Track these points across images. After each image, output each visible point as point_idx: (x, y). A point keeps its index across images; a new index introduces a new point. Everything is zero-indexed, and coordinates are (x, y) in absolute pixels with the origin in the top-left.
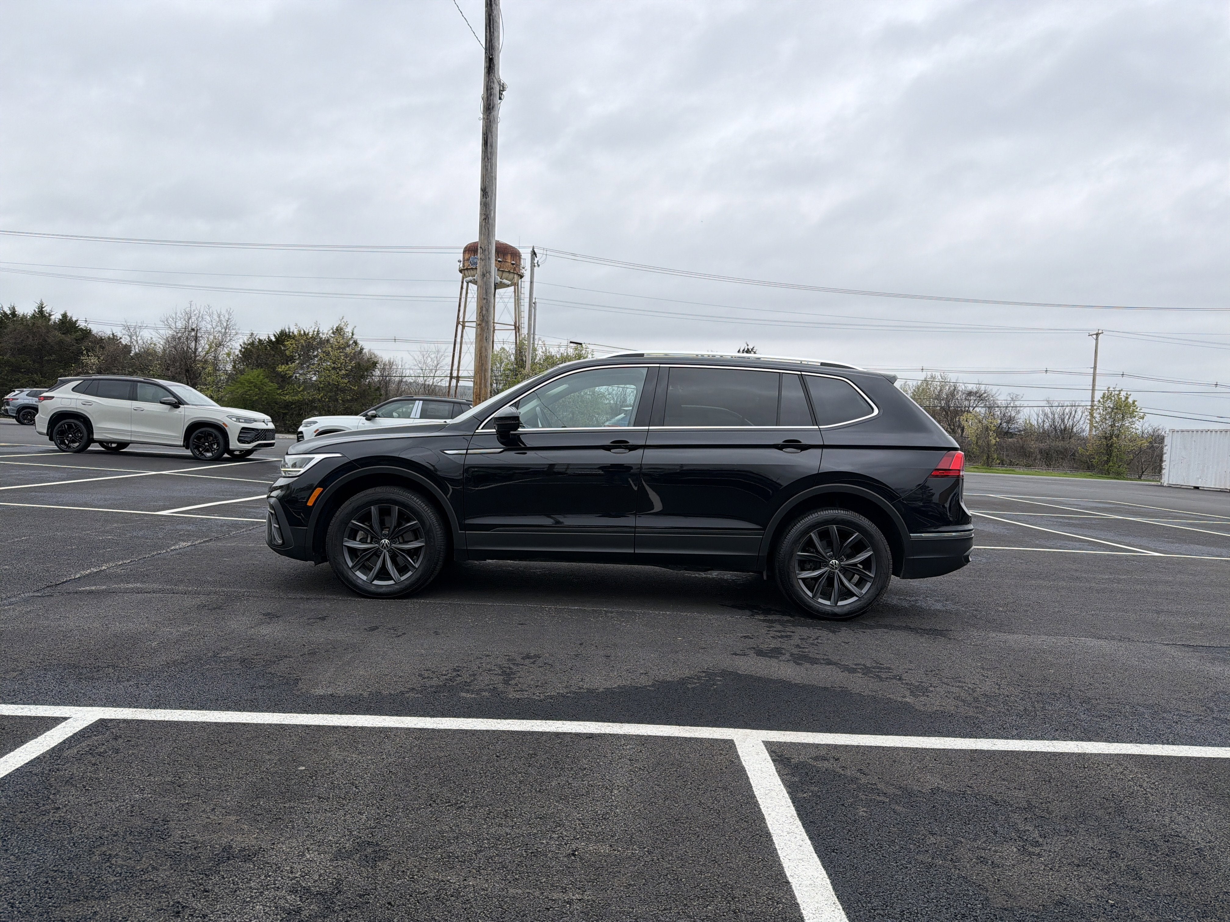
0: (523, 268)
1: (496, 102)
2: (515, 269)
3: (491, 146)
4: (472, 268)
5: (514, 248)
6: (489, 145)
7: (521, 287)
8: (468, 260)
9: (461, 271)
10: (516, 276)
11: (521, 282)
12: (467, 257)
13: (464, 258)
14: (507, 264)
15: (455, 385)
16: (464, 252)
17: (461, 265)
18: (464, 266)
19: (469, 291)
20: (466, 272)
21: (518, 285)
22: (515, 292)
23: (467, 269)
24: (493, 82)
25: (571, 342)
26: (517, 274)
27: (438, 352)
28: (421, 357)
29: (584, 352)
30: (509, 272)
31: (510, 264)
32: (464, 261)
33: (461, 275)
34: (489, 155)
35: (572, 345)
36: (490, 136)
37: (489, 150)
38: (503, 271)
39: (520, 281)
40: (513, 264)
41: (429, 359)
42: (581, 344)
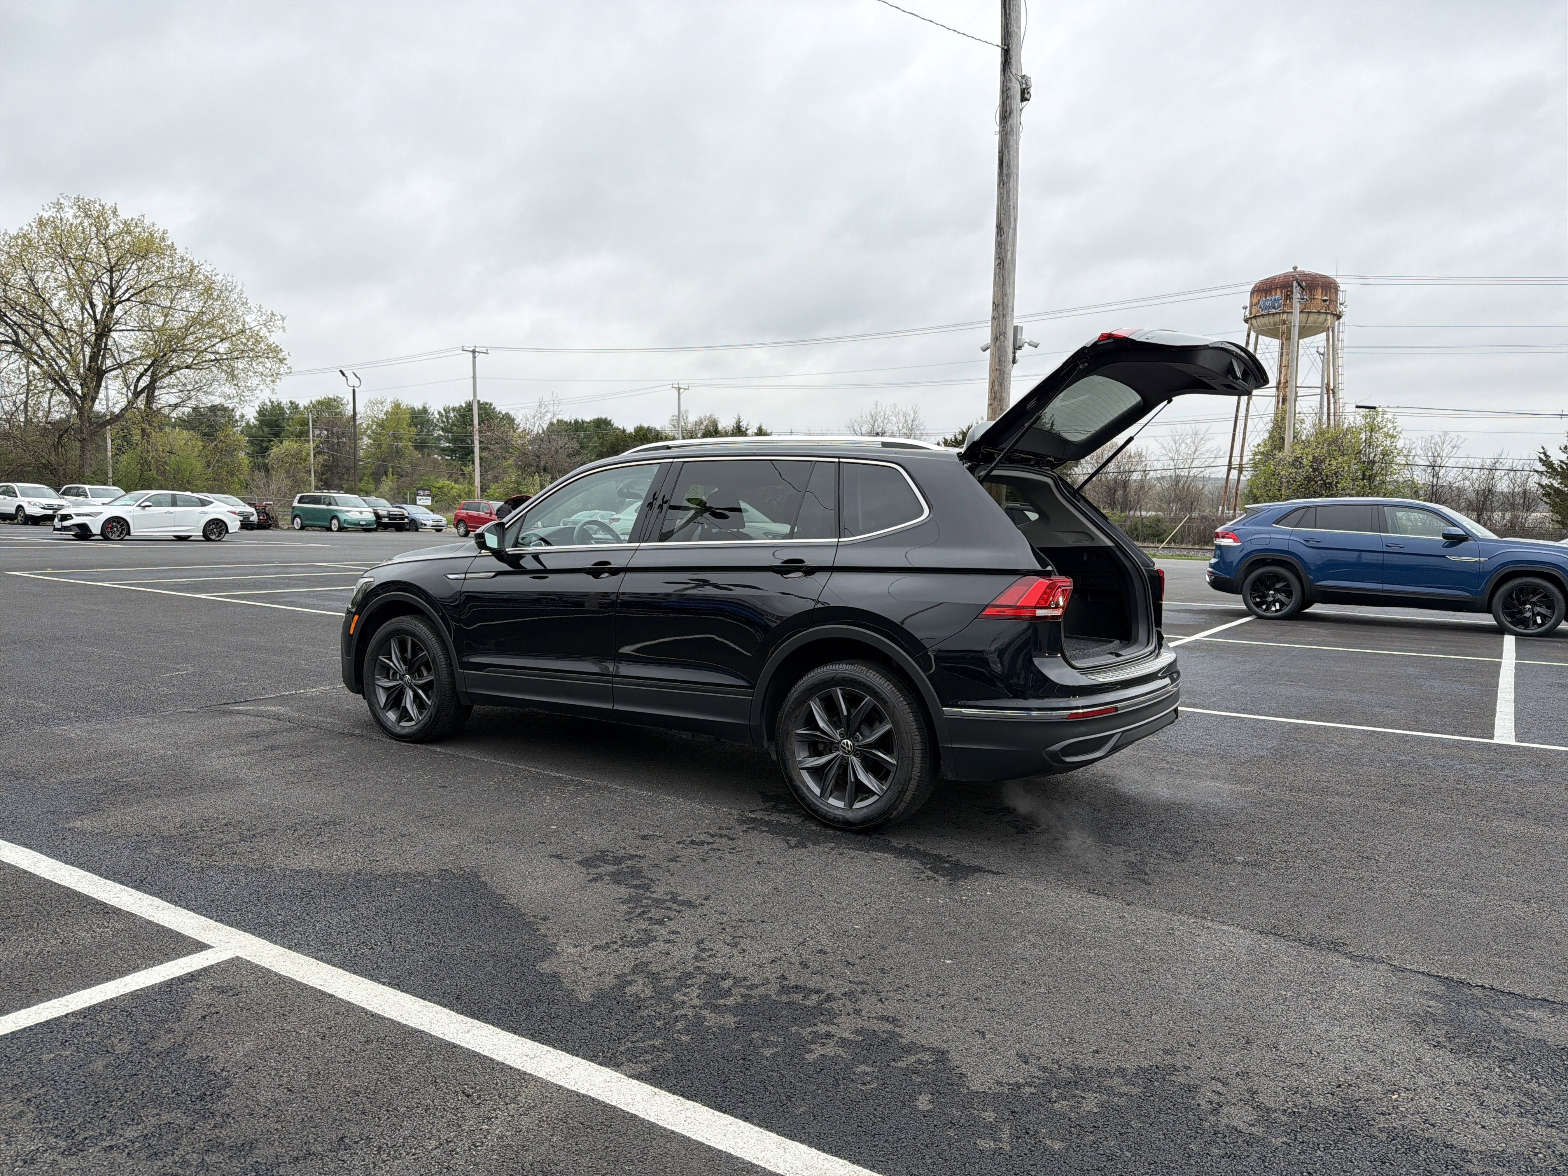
0: (1342, 304)
2: (1328, 308)
3: (1008, 166)
4: (1262, 315)
5: (1326, 277)
7: (1339, 332)
8: (1257, 304)
9: (1246, 321)
10: (1329, 317)
11: (1339, 324)
12: (1255, 301)
13: (1251, 302)
14: (1316, 302)
15: (1236, 477)
16: (1253, 293)
17: (1247, 313)
18: (1251, 314)
19: (1258, 347)
20: (1254, 321)
21: (1333, 330)
22: (1328, 340)
23: (1255, 317)
24: (1011, 81)
25: (1357, 407)
26: (1332, 314)
27: (1196, 434)
28: (1172, 443)
29: (1379, 419)
30: (1319, 312)
31: (1320, 301)
32: (1251, 306)
33: (1247, 326)
34: (1005, 178)
35: (1361, 410)
36: (1006, 153)
37: (1005, 172)
38: (1309, 313)
39: (1337, 323)
40: (1325, 301)
41: (1183, 445)
42: (1374, 408)
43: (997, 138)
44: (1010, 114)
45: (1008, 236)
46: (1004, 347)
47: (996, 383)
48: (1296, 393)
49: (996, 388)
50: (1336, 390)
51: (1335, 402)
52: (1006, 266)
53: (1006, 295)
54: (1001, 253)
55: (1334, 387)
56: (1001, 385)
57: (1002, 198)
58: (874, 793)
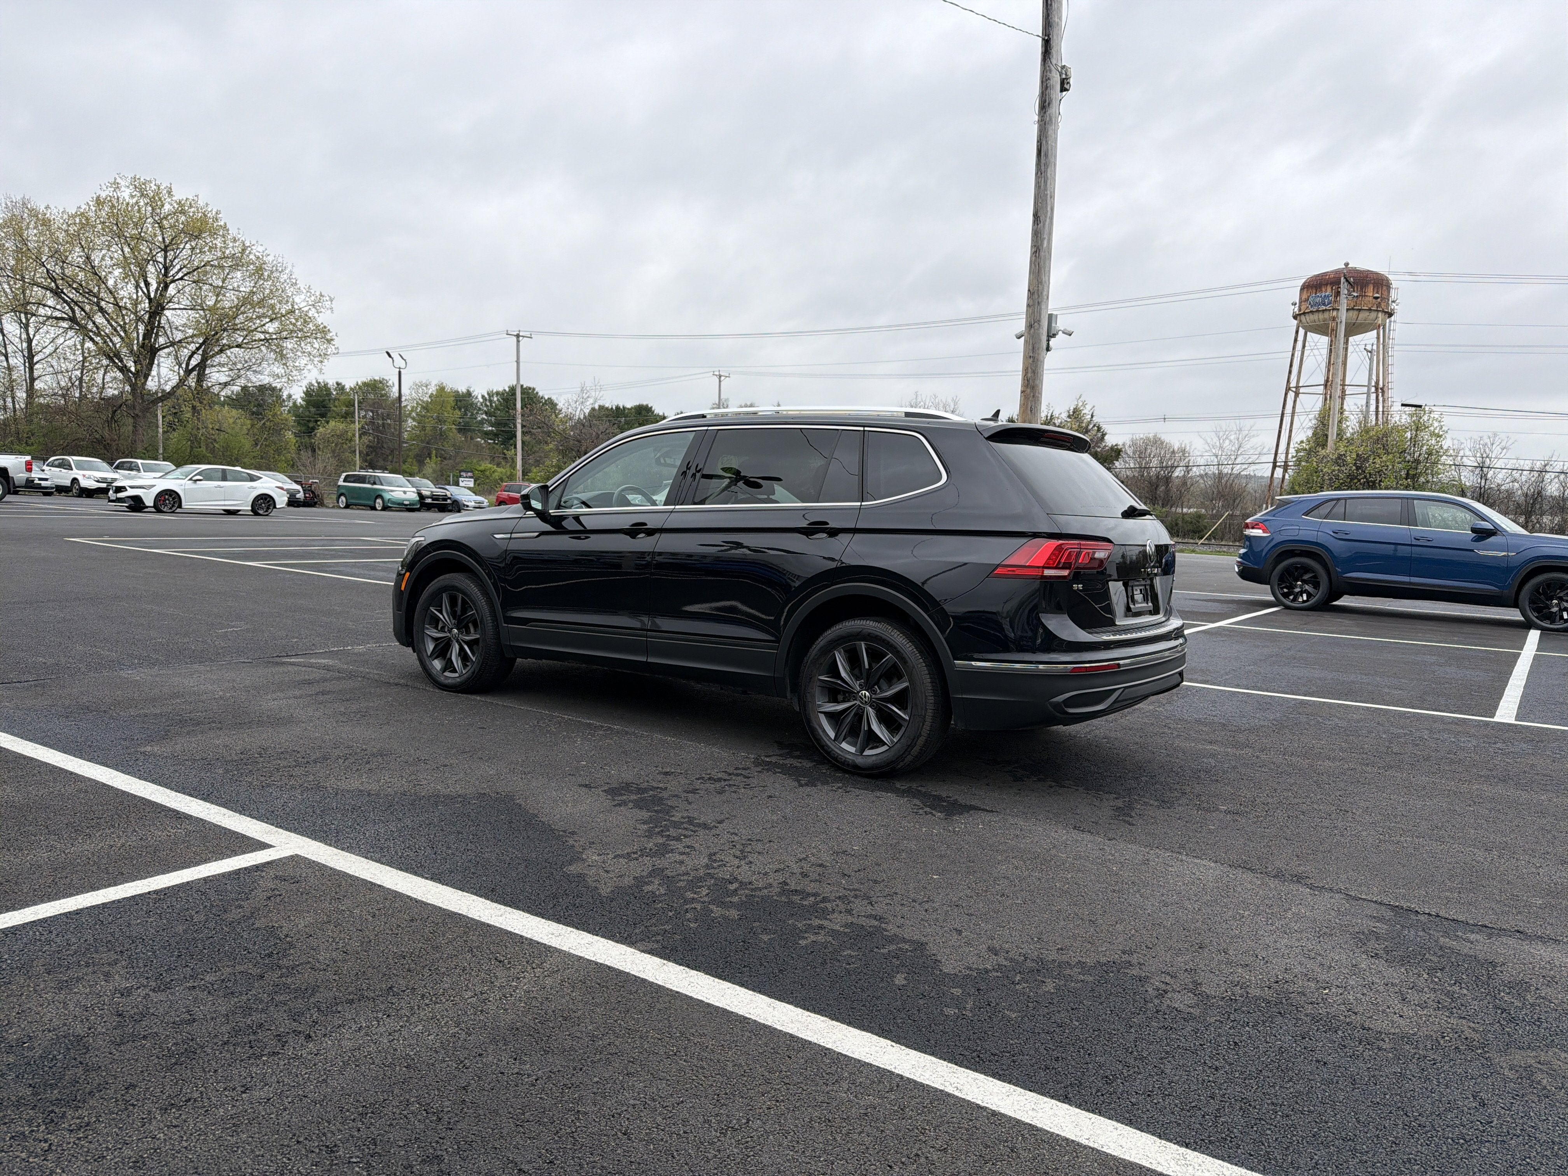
0: (1394, 302)
1: (1053, 96)
2: (1379, 305)
3: (1046, 155)
4: (1312, 312)
5: (1377, 274)
6: (1042, 154)
7: (1390, 330)
8: (1307, 300)
9: (1295, 317)
10: (1380, 314)
11: (1390, 322)
12: (1305, 296)
13: (1300, 298)
14: (1367, 299)
15: (1281, 476)
16: (1302, 289)
17: (1296, 309)
18: (1300, 310)
19: (1307, 344)
20: (1303, 317)
21: (1384, 328)
22: (1378, 338)
23: (1304, 313)
25: (1403, 405)
26: (1383, 311)
27: (1240, 430)
28: (1215, 440)
29: (1426, 418)
30: (1370, 310)
31: (1371, 298)
32: (1300, 302)
33: (1295, 322)
34: (1043, 168)
35: (1407, 409)
36: (1044, 142)
37: (1043, 161)
38: (1360, 310)
39: (1388, 321)
40: (1376, 298)
41: (1227, 442)
42: (1420, 406)
43: (1035, 128)
44: (1049, 104)
45: (1044, 224)
46: (1039, 335)
47: (1030, 369)
48: (1343, 391)
49: (1029, 375)
50: (1385, 389)
51: (1384, 401)
52: (1042, 254)
53: (1041, 283)
54: (1037, 241)
55: (1384, 386)
56: (1034, 372)
57: (1039, 187)
58: (884, 744)
